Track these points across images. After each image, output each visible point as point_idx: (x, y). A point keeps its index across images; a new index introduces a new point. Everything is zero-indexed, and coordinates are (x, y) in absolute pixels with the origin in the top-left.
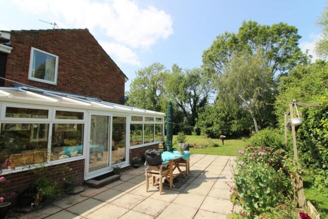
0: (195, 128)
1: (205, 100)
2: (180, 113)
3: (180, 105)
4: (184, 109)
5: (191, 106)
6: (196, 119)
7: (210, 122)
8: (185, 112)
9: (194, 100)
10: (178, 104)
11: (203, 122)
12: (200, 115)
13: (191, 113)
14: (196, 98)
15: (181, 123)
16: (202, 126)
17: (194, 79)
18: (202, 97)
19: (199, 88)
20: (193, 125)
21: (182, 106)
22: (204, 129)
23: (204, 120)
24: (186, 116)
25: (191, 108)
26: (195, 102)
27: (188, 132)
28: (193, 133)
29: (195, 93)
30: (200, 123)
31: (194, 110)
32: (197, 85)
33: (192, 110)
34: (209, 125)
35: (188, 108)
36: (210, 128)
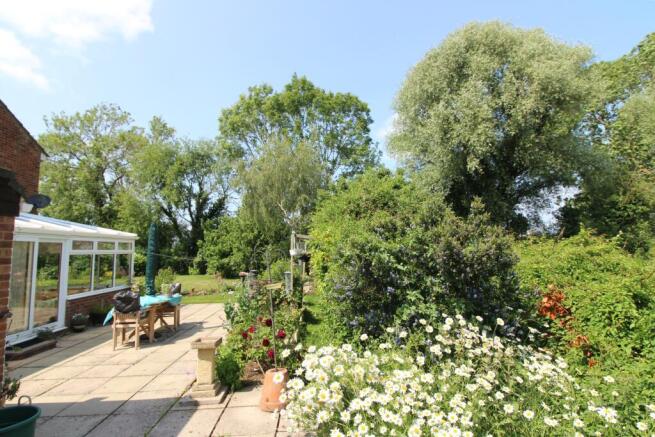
0: (197, 259)
1: (220, 205)
2: (166, 227)
3: (165, 211)
4: (175, 221)
5: (191, 214)
6: (199, 242)
7: (226, 248)
8: (176, 225)
9: (198, 203)
10: (162, 208)
11: (212, 248)
12: (209, 235)
13: (190, 228)
14: (202, 201)
15: (167, 250)
16: (211, 255)
17: (199, 161)
19: (210, 180)
20: (193, 253)
21: (169, 214)
22: (213, 262)
23: (216, 244)
24: (179, 235)
25: (189, 219)
26: (200, 207)
27: (182, 269)
28: (191, 270)
29: (201, 189)
30: (207, 251)
31: (195, 223)
32: (205, 174)
33: (193, 223)
34: (224, 255)
35: (184, 218)
36: (226, 260)
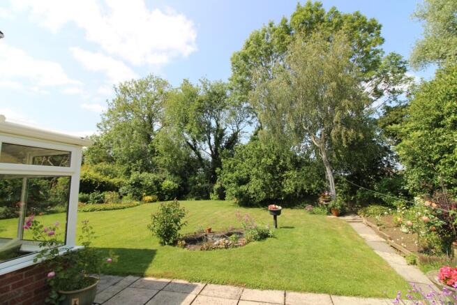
0: (217, 186)
1: (235, 137)
2: (194, 160)
3: (191, 146)
4: (198, 154)
5: (211, 147)
6: (218, 170)
7: (244, 176)
8: (200, 159)
9: (216, 138)
10: (189, 144)
11: (230, 175)
12: (226, 163)
13: (210, 159)
14: (220, 133)
15: (192, 178)
16: (229, 183)
17: (215, 100)
18: (229, 133)
19: (225, 114)
20: (214, 181)
21: (194, 149)
22: (231, 190)
23: (232, 171)
24: (203, 165)
25: (210, 152)
26: (218, 141)
27: (203, 195)
28: (212, 196)
29: (218, 125)
30: (225, 177)
31: (215, 155)
32: (220, 110)
33: (212, 156)
34: (242, 182)
35: (206, 152)
36: (243, 188)
